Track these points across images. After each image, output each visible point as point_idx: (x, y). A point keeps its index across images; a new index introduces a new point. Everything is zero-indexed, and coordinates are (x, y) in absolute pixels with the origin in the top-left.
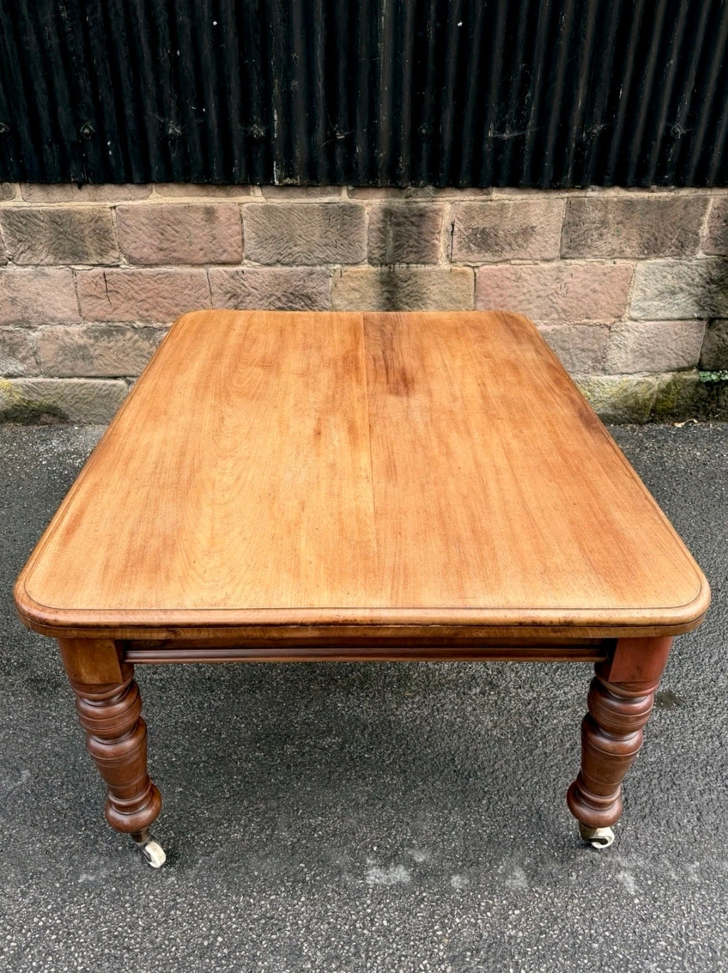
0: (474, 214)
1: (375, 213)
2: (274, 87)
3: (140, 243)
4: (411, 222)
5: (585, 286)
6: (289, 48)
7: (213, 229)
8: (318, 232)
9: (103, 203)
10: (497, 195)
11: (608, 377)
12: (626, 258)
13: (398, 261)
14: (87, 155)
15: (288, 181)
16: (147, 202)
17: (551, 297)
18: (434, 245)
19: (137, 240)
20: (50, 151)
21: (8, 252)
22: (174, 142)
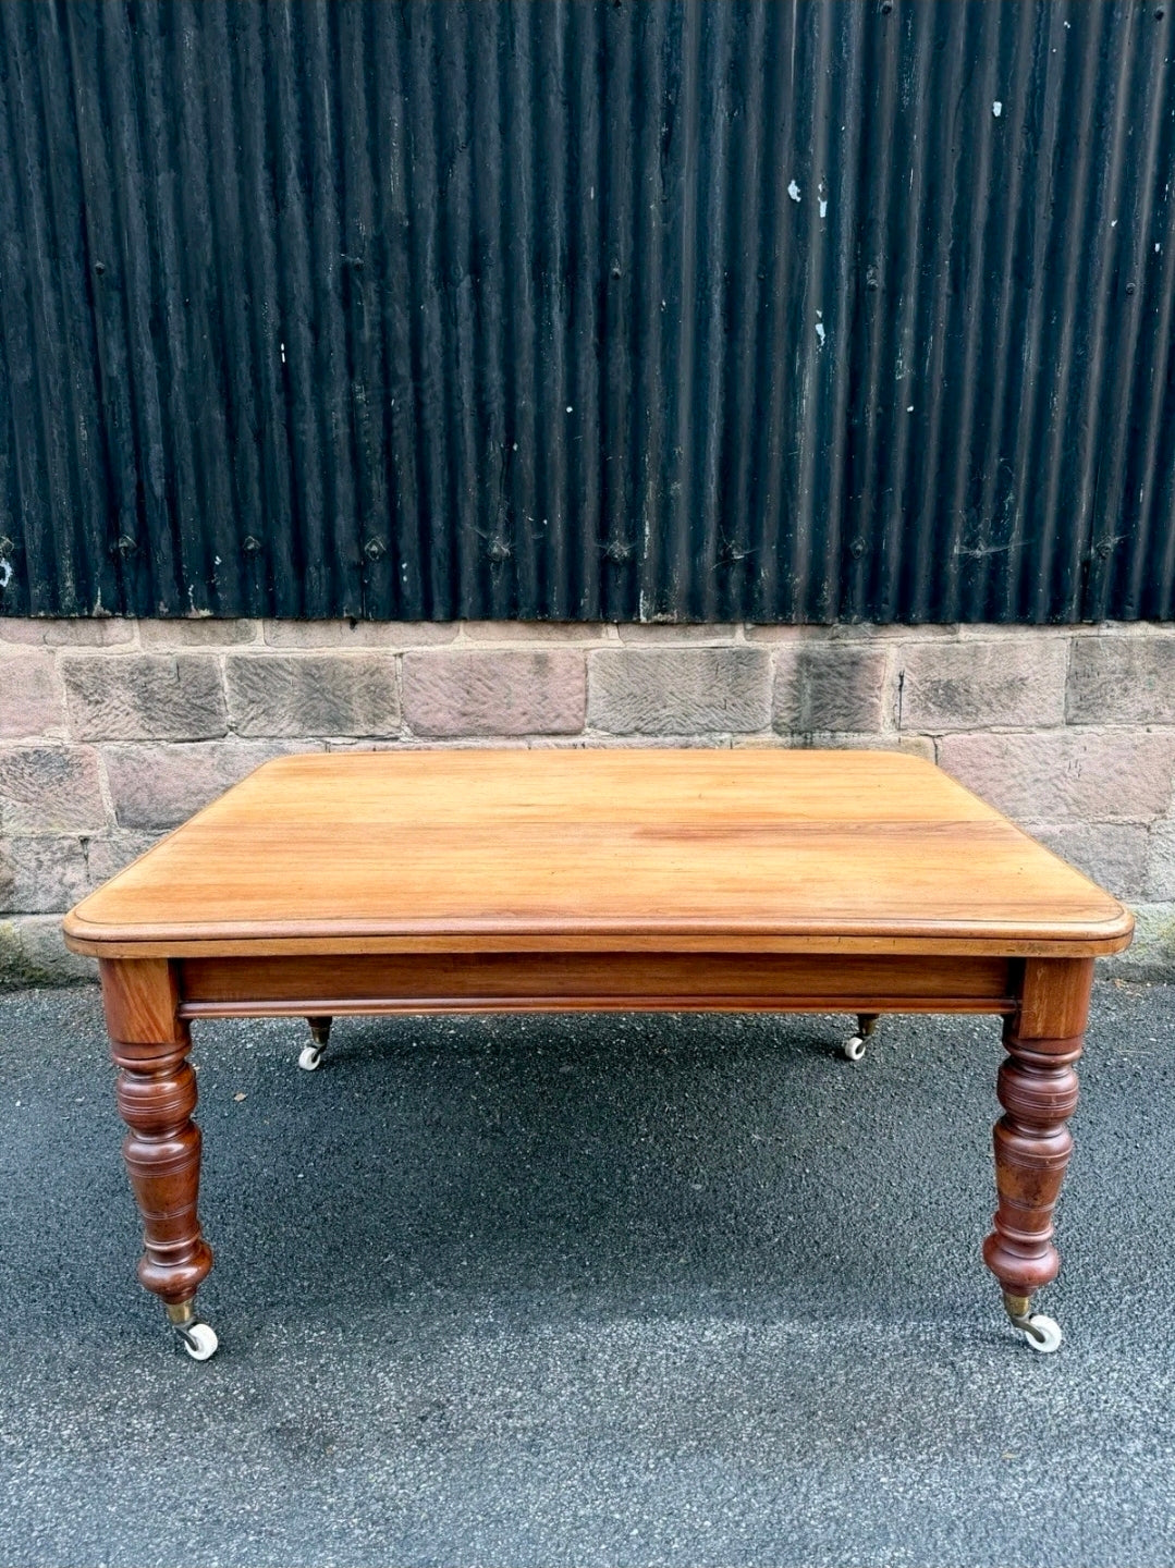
0: (934, 660)
1: (785, 661)
2: (647, 491)
3: (434, 706)
4: (840, 674)
5: (1107, 766)
6: (670, 440)
7: (543, 684)
8: (698, 687)
9: (385, 649)
10: (968, 635)
11: (1151, 905)
12: (1164, 723)
13: (818, 727)
14: (371, 581)
15: (659, 617)
16: (449, 647)
17: (1056, 781)
18: (873, 705)
19: (430, 701)
20: (316, 575)
21: (232, 717)
22: (498, 565)
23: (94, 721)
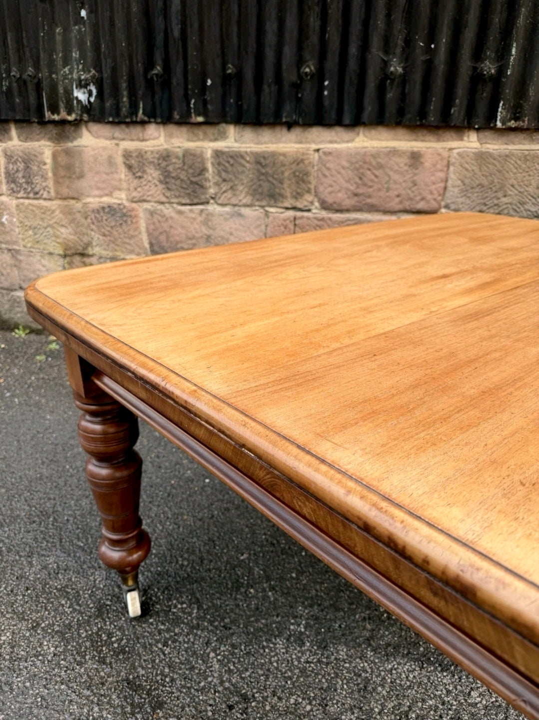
2: (518, 17)
3: (336, 188)
7: (415, 174)
9: (308, 146)
14: (303, 95)
15: (512, 124)
16: (351, 145)
19: (334, 184)
20: (269, 91)
21: (212, 191)
22: (393, 80)
23: (139, 189)
